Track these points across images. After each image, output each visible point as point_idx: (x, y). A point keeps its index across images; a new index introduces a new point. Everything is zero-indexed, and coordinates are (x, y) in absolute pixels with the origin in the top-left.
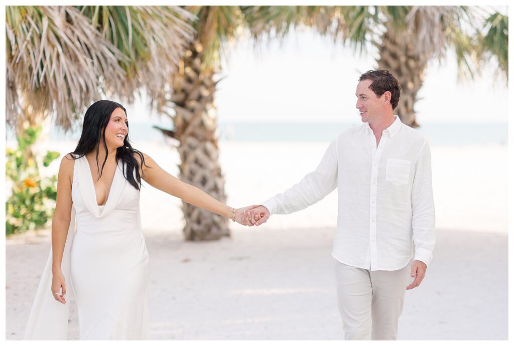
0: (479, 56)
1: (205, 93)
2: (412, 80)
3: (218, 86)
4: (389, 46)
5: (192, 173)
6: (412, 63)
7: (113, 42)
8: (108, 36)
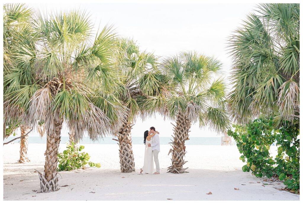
0: (206, 119)
1: (128, 130)
2: (187, 126)
3: (132, 128)
4: (180, 116)
5: (124, 153)
6: (187, 121)
7: (108, 117)
8: (107, 115)
